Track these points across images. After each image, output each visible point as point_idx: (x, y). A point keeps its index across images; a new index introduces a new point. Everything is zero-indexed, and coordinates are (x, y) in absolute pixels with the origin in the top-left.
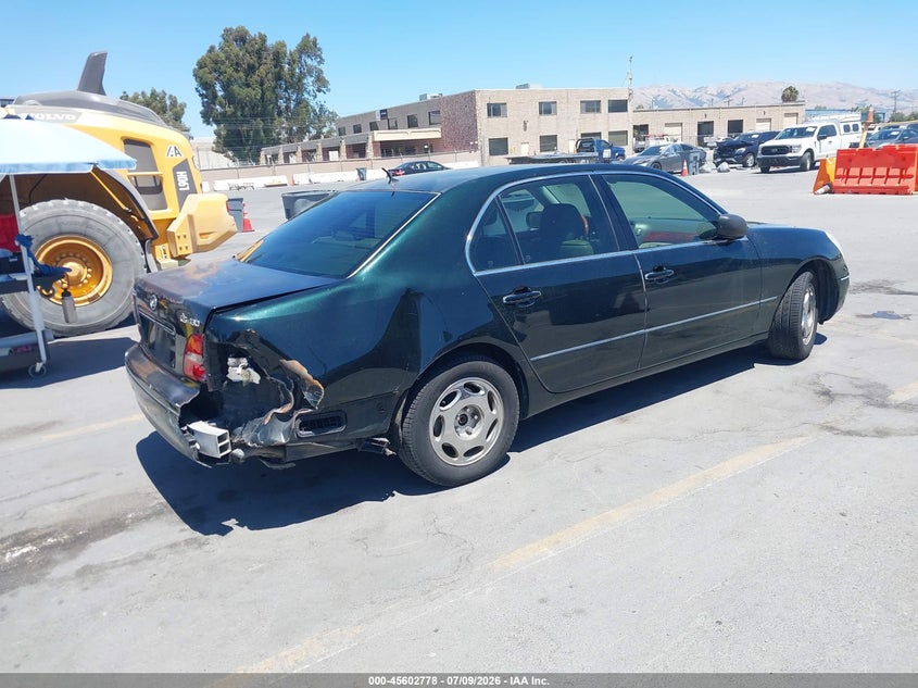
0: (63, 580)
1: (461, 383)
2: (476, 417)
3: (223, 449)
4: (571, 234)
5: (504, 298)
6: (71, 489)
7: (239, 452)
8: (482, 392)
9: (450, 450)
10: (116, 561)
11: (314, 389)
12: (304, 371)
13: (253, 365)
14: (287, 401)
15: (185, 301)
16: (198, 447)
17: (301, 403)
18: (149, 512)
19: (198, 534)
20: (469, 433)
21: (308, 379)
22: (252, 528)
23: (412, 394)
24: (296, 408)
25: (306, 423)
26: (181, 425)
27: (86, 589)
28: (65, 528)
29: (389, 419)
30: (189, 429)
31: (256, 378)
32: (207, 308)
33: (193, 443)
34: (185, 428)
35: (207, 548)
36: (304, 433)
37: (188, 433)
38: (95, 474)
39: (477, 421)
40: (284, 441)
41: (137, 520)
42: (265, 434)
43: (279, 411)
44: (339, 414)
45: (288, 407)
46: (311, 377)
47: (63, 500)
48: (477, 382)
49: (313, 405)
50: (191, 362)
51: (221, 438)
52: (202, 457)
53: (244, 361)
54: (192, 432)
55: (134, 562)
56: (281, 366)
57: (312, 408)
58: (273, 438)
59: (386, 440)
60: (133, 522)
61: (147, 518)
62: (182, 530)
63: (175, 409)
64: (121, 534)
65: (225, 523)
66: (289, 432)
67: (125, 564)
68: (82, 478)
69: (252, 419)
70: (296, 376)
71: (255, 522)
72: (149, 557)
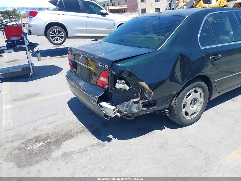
0: (57, 158)
1: (193, 90)
2: (196, 102)
3: (114, 114)
4: (222, 34)
5: (210, 58)
6: (50, 119)
7: (119, 114)
8: (198, 93)
9: (186, 114)
10: (74, 151)
11: (149, 93)
12: (146, 86)
13: (127, 83)
14: (137, 97)
15: (99, 57)
16: (104, 112)
17: (143, 98)
18: (79, 130)
19: (100, 141)
20: (192, 107)
21: (148, 89)
22: (119, 139)
23: (178, 94)
24: (141, 99)
25: (145, 105)
26: (98, 104)
27: (67, 163)
28: (52, 135)
29: (169, 103)
30: (100, 105)
31: (127, 88)
32: (111, 61)
33: (102, 111)
34: (99, 105)
35: (105, 147)
36: (144, 109)
37: (100, 107)
38: (57, 114)
39: (195, 103)
40: (137, 112)
41: (77, 133)
42: (130, 109)
43: (134, 100)
44: (155, 102)
45: (138, 99)
46: (149, 88)
47: (49, 124)
48: (198, 89)
49: (148, 99)
50: (101, 81)
51: (114, 110)
52: (105, 116)
53: (124, 82)
54: (102, 107)
55: (81, 152)
56: (138, 84)
57: (148, 100)
58: (133, 110)
59: (168, 111)
60: (75, 134)
61: (80, 132)
62: (94, 139)
63: (96, 98)
64: (72, 139)
65: (108, 136)
66: (138, 108)
67: (78, 153)
68: (53, 115)
69: (123, 102)
70: (143, 88)
71: (121, 137)
72: (86, 150)
